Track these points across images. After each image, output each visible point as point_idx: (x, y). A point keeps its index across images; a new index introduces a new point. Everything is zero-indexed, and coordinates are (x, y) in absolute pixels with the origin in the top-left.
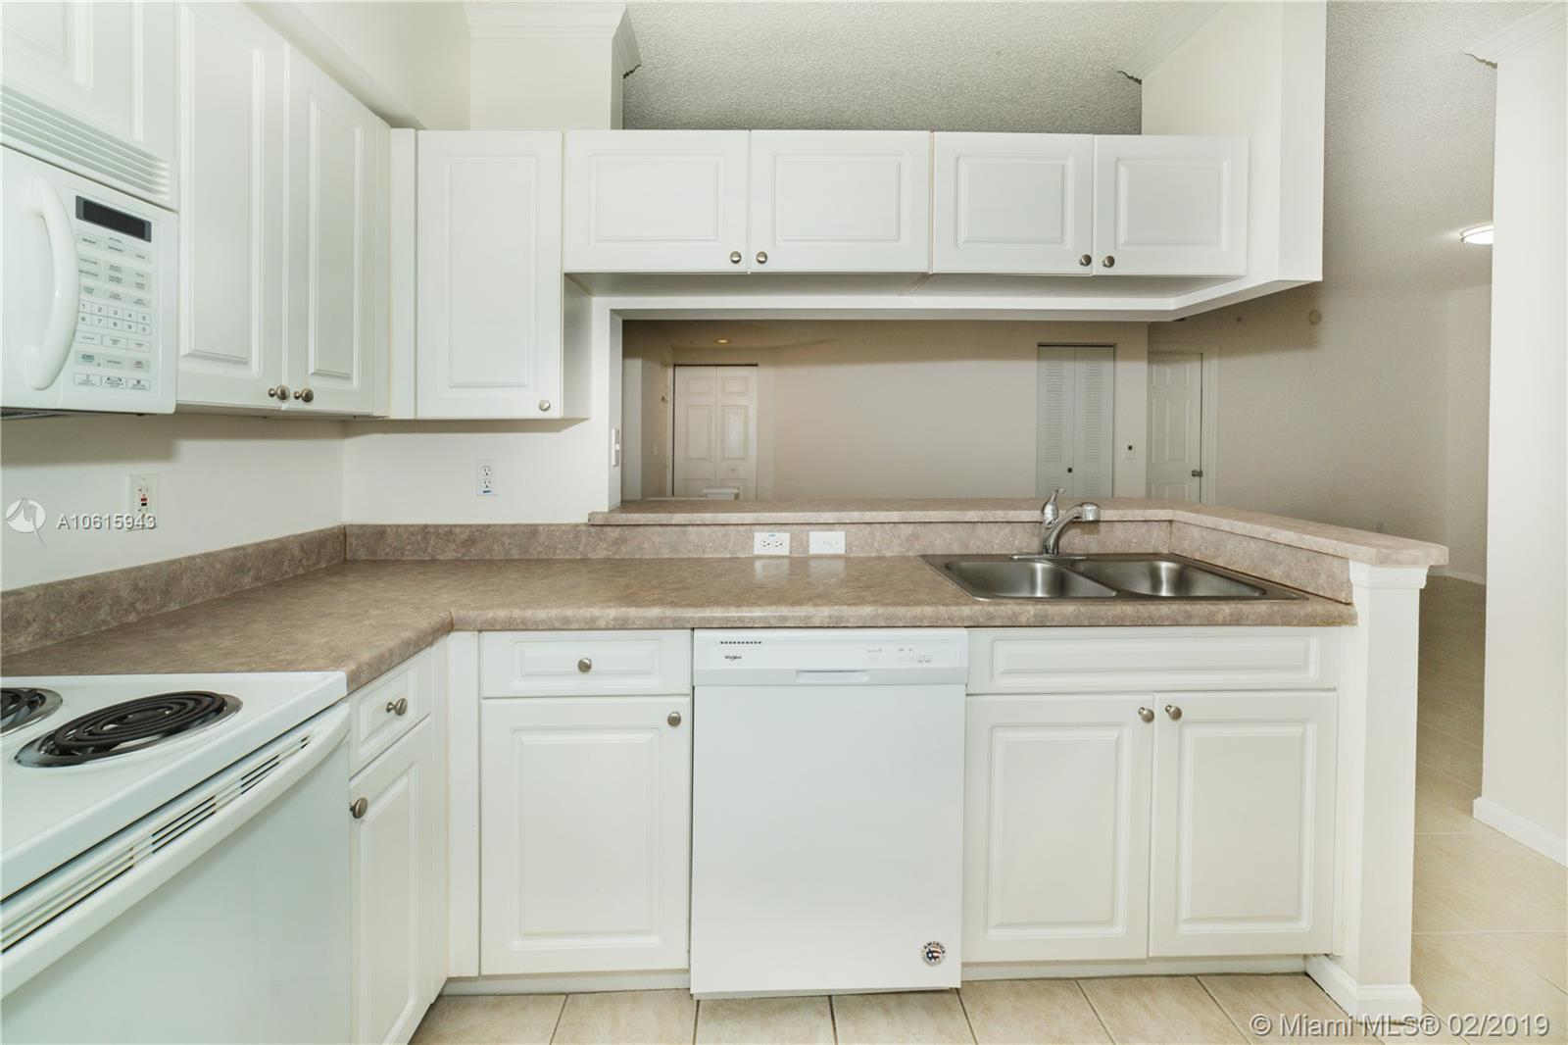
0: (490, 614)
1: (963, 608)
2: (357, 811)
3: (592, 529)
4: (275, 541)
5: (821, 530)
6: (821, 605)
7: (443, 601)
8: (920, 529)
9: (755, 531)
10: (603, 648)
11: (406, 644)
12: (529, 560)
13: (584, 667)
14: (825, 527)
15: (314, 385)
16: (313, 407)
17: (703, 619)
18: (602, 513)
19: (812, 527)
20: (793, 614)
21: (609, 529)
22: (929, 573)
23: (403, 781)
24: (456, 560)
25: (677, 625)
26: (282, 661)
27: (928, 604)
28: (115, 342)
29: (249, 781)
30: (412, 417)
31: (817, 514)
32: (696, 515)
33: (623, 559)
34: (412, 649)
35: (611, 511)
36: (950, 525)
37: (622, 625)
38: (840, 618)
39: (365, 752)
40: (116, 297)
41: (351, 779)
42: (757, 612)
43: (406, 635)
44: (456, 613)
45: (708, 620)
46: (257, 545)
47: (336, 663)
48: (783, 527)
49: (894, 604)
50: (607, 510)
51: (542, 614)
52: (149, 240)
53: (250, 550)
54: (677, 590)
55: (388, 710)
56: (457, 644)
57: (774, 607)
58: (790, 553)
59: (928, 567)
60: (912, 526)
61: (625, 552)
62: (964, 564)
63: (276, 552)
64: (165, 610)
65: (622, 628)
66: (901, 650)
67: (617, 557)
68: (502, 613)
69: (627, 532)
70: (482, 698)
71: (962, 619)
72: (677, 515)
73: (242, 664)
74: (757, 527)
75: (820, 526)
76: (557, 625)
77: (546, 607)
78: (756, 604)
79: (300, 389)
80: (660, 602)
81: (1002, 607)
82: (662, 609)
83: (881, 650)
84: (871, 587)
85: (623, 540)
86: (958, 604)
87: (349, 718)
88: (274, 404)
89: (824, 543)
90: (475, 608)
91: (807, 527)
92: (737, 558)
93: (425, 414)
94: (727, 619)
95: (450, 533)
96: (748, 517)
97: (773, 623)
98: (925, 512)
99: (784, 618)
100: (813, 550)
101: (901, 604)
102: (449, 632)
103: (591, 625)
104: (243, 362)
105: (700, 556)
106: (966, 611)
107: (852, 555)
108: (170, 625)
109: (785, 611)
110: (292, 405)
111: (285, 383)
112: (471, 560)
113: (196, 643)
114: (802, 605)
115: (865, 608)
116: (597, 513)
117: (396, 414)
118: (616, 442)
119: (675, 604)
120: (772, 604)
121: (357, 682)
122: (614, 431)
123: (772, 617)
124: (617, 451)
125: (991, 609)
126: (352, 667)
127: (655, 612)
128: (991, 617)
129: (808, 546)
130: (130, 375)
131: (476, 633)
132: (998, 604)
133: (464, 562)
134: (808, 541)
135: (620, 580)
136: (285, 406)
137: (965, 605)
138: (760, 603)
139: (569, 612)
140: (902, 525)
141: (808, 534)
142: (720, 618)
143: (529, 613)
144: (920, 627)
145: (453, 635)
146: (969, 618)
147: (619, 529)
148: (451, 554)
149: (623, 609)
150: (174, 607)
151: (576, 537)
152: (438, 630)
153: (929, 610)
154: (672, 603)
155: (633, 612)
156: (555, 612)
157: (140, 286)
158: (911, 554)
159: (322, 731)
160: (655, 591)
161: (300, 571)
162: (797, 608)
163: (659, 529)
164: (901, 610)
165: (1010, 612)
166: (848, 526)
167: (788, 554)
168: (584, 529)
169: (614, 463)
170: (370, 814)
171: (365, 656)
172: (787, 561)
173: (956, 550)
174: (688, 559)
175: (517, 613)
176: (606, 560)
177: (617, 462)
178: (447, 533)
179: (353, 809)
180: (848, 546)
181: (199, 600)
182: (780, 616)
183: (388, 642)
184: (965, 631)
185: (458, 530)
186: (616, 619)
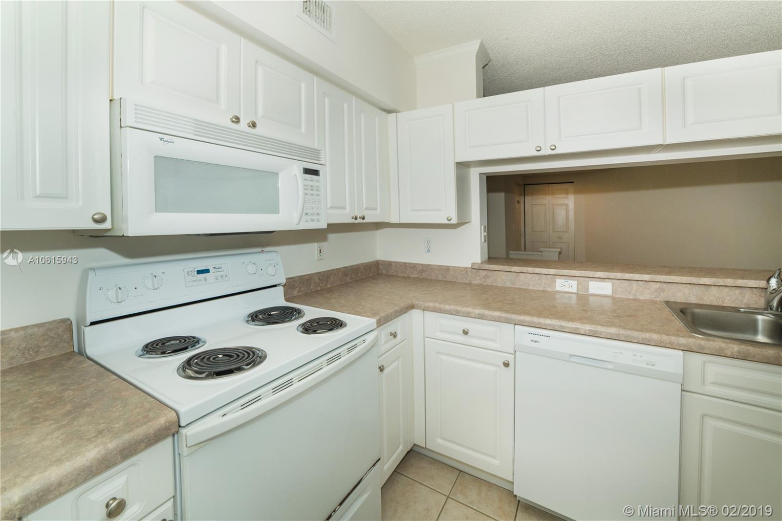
0: (427, 304)
1: (681, 338)
2: (381, 369)
3: (473, 270)
4: (356, 265)
5: (596, 281)
6: (585, 323)
7: (411, 296)
8: (665, 285)
9: (557, 278)
10: (473, 325)
11: (396, 312)
12: (446, 281)
13: (465, 333)
14: (599, 280)
15: (365, 213)
16: (365, 221)
17: (520, 321)
18: (478, 263)
19: (590, 279)
20: (568, 325)
21: (481, 271)
22: (667, 312)
23: (396, 363)
24: (417, 278)
25: (507, 321)
26: (358, 311)
27: (656, 333)
28: (312, 208)
29: (350, 350)
30: (398, 222)
31: (594, 272)
32: (523, 268)
33: (488, 285)
34: (398, 314)
35: (482, 263)
36: (689, 286)
37: (482, 317)
38: (597, 332)
39: (384, 348)
40: (312, 195)
41: (379, 357)
42: (548, 322)
43: (396, 308)
44: (415, 302)
45: (522, 321)
46: (351, 266)
47: (373, 315)
48: (573, 278)
49: (632, 329)
50: (480, 262)
51: (447, 307)
52: (319, 176)
53: (348, 269)
54: (510, 304)
55: (391, 335)
56: (415, 315)
57: (558, 321)
58: (577, 291)
59: (667, 309)
60: (659, 284)
61: (489, 282)
62: (697, 310)
63: (356, 269)
64: (327, 287)
65: (482, 318)
66: (635, 355)
67: (485, 284)
68: (432, 304)
69: (489, 273)
70: (424, 337)
71: (679, 344)
72: (514, 267)
73: (347, 310)
74: (558, 276)
75: (596, 279)
76: (454, 313)
77: (449, 304)
78: (548, 317)
79: (361, 215)
80: (500, 309)
81: (711, 343)
82: (500, 313)
83: (621, 353)
84: (620, 317)
85: (487, 277)
86: (678, 335)
87: (377, 336)
88: (353, 221)
89: (598, 288)
90: (422, 301)
91: (587, 279)
92: (546, 291)
93: (403, 221)
94: (533, 323)
95: (415, 267)
96: (552, 271)
97: (557, 328)
98: (668, 277)
99: (563, 327)
100: (591, 291)
101: (636, 330)
102: (412, 309)
103: (468, 315)
104: (344, 208)
105: (526, 287)
106: (683, 341)
107: (616, 296)
108: (328, 292)
109: (564, 323)
110: (359, 221)
111: (356, 214)
112: (423, 278)
113: (334, 300)
114: (574, 321)
115: (612, 329)
116: (476, 263)
117: (393, 221)
118: (484, 232)
119: (507, 311)
120: (556, 319)
121: (380, 323)
122: (483, 227)
123: (557, 325)
124: (485, 236)
125: (703, 343)
126: (378, 318)
127: (497, 314)
128: (702, 348)
129: (588, 289)
130: (316, 218)
131: (422, 311)
132: (709, 340)
133: (420, 279)
134: (588, 286)
135: (484, 295)
136: (356, 222)
137: (683, 337)
138: (551, 317)
139: (459, 308)
140: (651, 283)
141: (588, 282)
142: (529, 322)
143: (442, 306)
144: (649, 345)
145: (414, 310)
146: (684, 345)
147: (486, 272)
148: (415, 275)
149: (483, 310)
150: (329, 286)
151: (466, 273)
152: (408, 308)
153: (655, 336)
154: (506, 310)
155: (487, 312)
156: (453, 307)
157: (318, 190)
158: (658, 299)
159: (370, 338)
160: (499, 304)
161: (364, 277)
162: (570, 323)
163: (505, 273)
164: (636, 334)
165: (717, 346)
166: (613, 280)
167: (576, 292)
168: (470, 270)
169: (483, 241)
170: (386, 371)
171: (383, 314)
172: (575, 296)
173: (693, 300)
174: (520, 289)
175: (437, 305)
176: (479, 285)
177: (485, 241)
178: (413, 266)
179: (380, 368)
180: (614, 291)
181: (335, 284)
182: (560, 325)
183: (390, 310)
184: (681, 353)
185: (417, 266)
186: (479, 314)
